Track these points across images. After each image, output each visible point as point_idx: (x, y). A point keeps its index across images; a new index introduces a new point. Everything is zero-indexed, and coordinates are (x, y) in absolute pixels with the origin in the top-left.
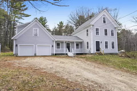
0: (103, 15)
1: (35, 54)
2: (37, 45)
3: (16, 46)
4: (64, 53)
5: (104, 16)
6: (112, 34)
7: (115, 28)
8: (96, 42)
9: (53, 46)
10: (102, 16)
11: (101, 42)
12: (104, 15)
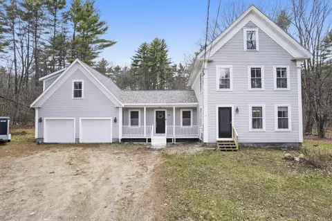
0: (247, 26)
1: (77, 139)
2: (80, 119)
3: (40, 120)
4: (145, 136)
5: (251, 27)
6: (282, 83)
7: (294, 61)
8: (220, 109)
9: (115, 121)
10: (242, 29)
11: (237, 110)
12: (251, 25)
